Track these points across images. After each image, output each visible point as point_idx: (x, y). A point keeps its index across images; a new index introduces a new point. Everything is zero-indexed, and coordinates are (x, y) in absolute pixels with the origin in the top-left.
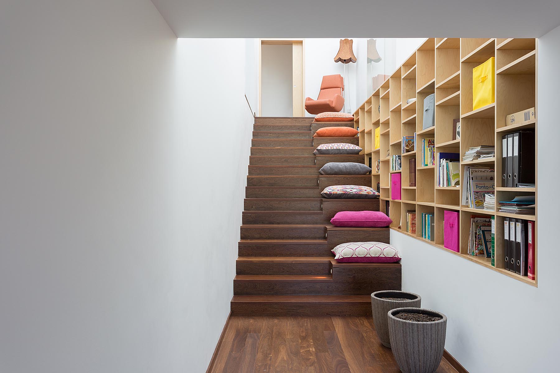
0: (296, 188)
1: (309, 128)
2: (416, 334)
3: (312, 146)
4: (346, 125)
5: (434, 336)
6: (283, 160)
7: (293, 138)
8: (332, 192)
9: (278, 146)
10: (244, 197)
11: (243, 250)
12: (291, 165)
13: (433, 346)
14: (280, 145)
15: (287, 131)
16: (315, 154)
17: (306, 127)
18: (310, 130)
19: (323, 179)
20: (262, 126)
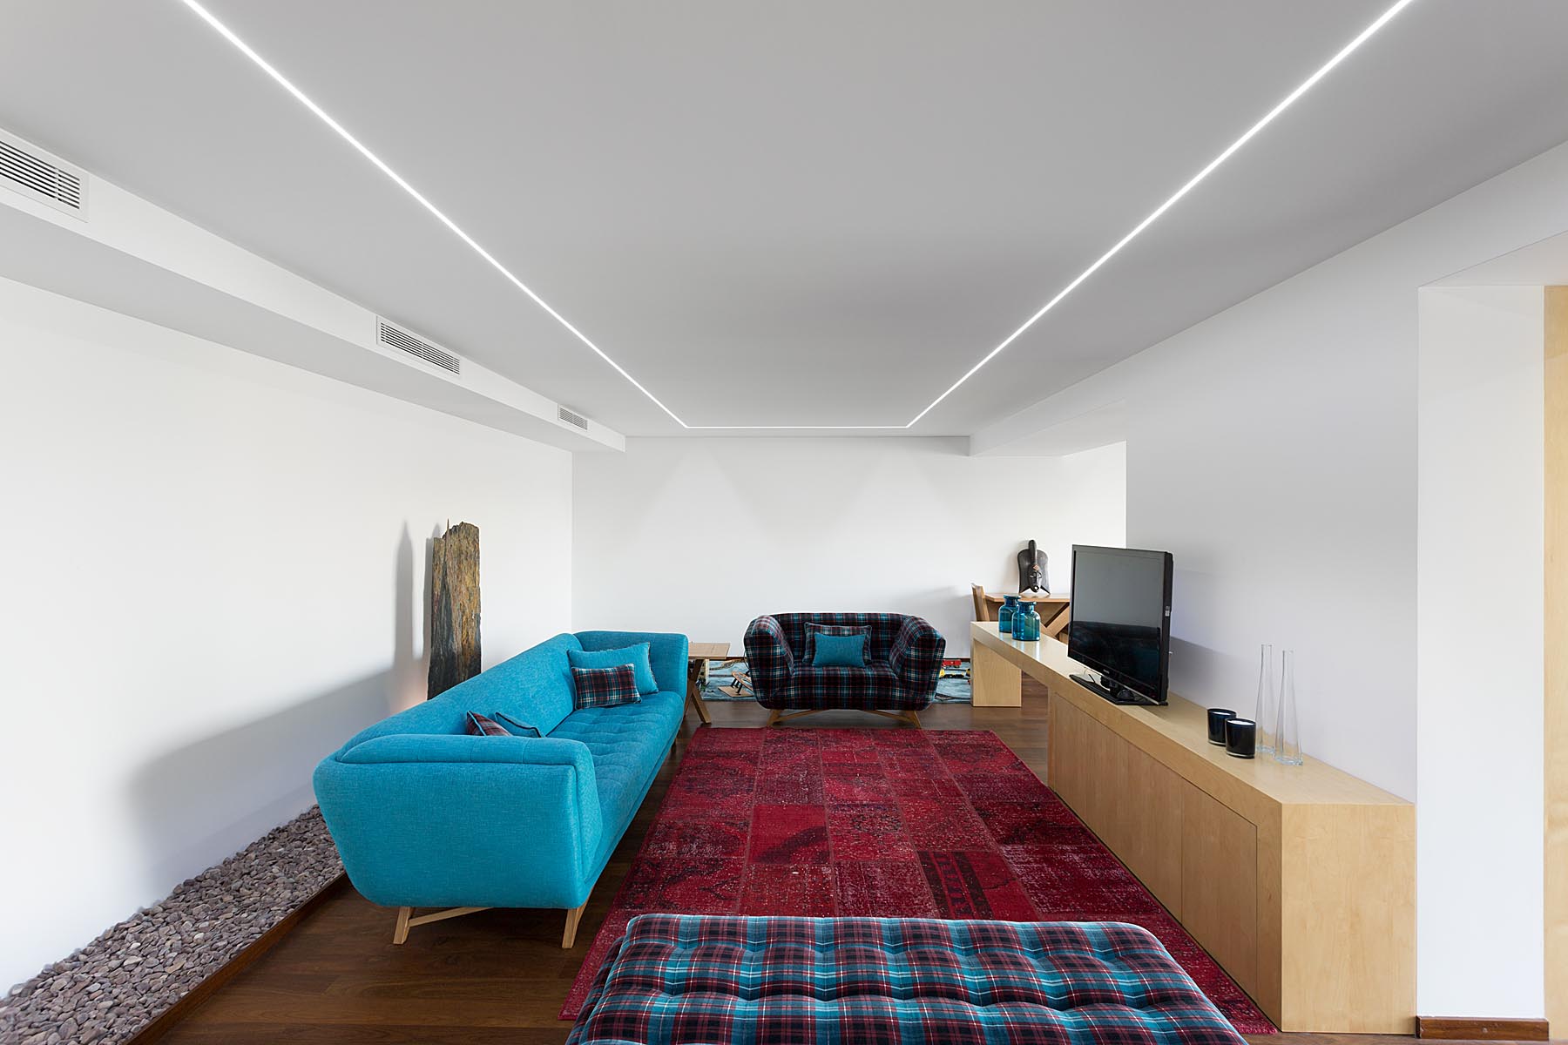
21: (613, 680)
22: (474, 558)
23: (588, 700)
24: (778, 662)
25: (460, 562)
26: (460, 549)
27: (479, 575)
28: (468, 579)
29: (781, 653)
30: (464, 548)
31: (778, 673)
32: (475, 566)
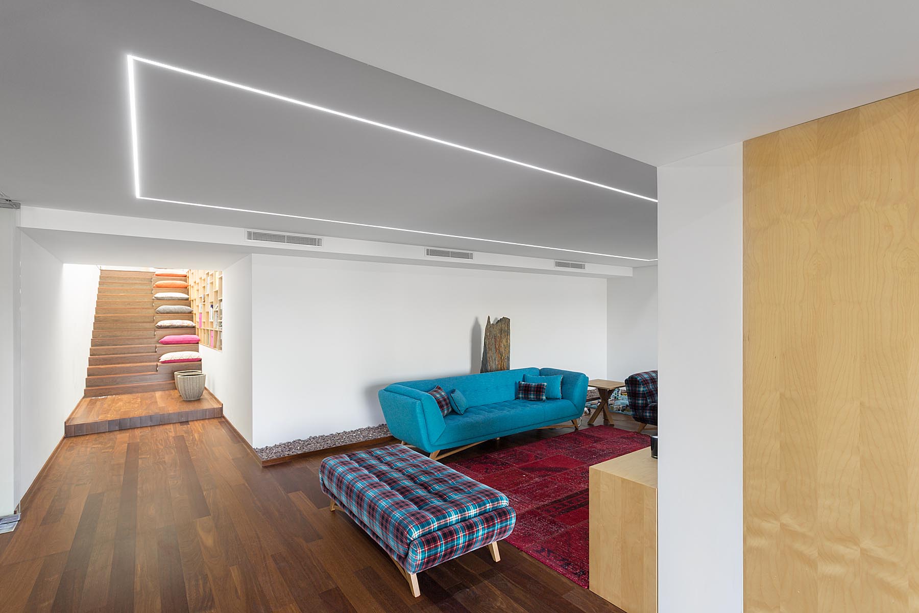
0: (135, 322)
1: (150, 280)
2: (189, 381)
3: (152, 293)
4: (181, 280)
5: (197, 381)
6: (126, 303)
7: (136, 287)
8: (163, 325)
9: (122, 293)
10: (92, 329)
11: (91, 362)
12: (133, 307)
13: (197, 386)
14: (124, 292)
15: (131, 282)
16: (153, 299)
17: (148, 279)
18: (151, 282)
19: (157, 316)
20: (108, 277)
21: (533, 389)
22: (508, 333)
23: (521, 396)
24: (641, 395)
25: (501, 334)
26: (501, 327)
27: (510, 340)
28: (504, 341)
29: (643, 391)
30: (503, 328)
31: (640, 402)
32: (508, 335)
